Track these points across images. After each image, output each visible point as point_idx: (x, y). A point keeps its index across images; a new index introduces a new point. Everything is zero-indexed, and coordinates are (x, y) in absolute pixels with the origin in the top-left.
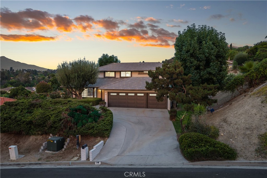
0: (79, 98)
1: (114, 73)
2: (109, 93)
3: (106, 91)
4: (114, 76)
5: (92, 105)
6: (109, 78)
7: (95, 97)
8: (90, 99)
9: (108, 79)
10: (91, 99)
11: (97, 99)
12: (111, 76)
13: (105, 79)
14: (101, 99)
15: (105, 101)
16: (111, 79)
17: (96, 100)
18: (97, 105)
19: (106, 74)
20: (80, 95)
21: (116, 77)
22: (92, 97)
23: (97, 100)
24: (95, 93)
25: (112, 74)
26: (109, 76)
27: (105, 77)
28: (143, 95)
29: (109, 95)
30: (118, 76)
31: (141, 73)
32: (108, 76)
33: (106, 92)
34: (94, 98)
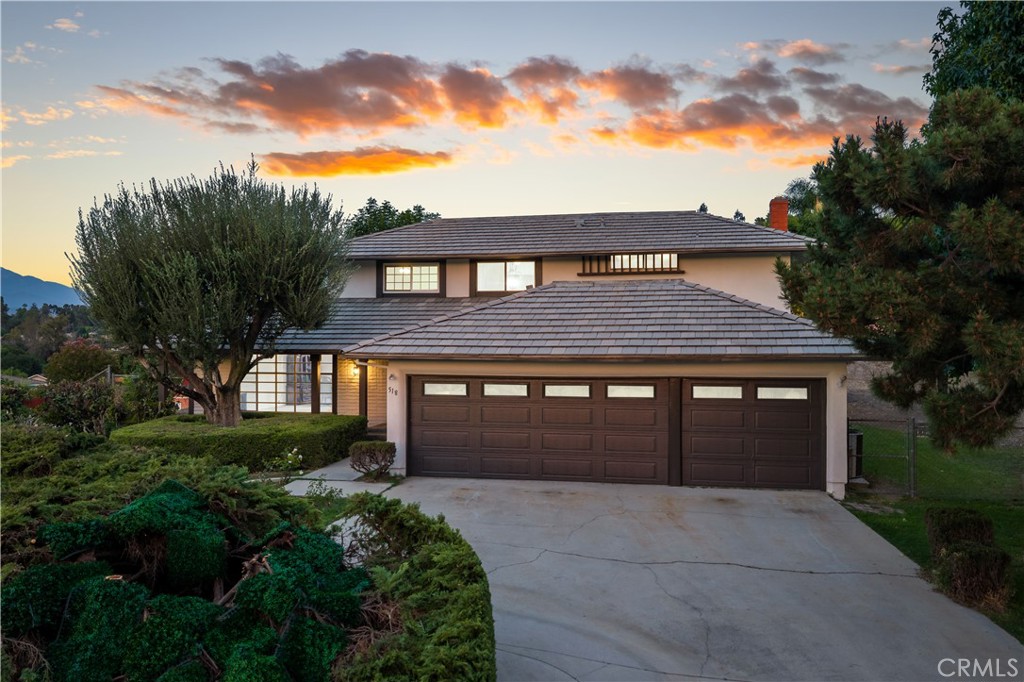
0: (219, 415)
1: (435, 269)
2: (416, 385)
3: (393, 370)
4: (434, 287)
5: (303, 461)
6: (406, 300)
7: (326, 409)
8: (288, 424)
9: (405, 306)
10: (297, 424)
11: (335, 425)
12: (416, 288)
13: (386, 306)
14: (362, 422)
15: (390, 440)
16: (421, 306)
17: (328, 428)
18: (335, 461)
19: (389, 279)
20: (225, 401)
21: (448, 295)
22: (307, 409)
23: (333, 432)
24: (326, 389)
25: (425, 278)
26: (407, 287)
27: (382, 295)
28: (647, 392)
29: (416, 395)
30: (458, 288)
31: (595, 270)
32: (399, 287)
33: (397, 374)
34: (314, 416)
